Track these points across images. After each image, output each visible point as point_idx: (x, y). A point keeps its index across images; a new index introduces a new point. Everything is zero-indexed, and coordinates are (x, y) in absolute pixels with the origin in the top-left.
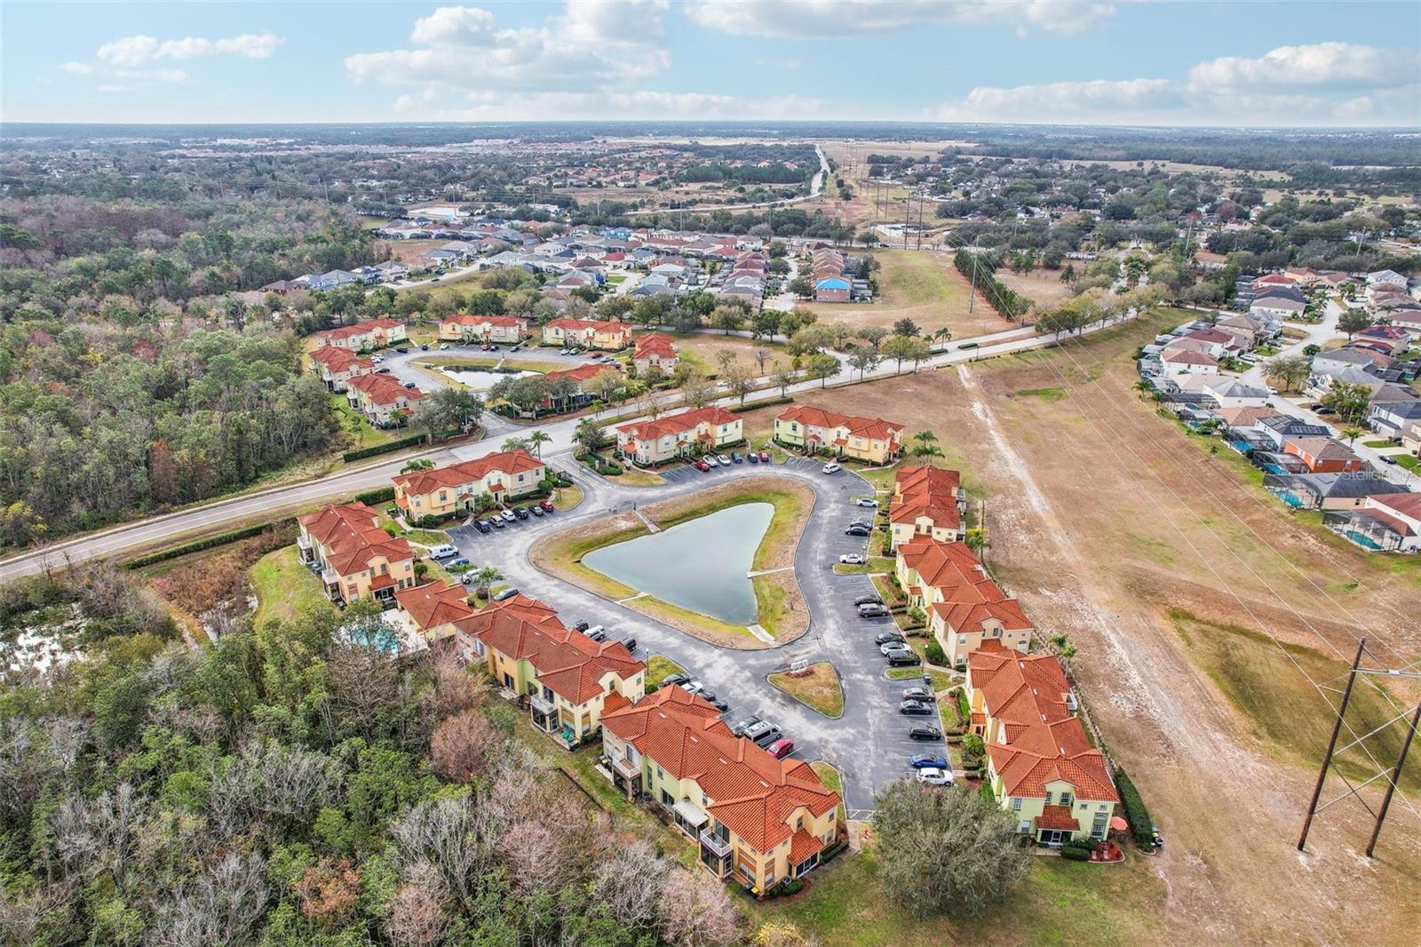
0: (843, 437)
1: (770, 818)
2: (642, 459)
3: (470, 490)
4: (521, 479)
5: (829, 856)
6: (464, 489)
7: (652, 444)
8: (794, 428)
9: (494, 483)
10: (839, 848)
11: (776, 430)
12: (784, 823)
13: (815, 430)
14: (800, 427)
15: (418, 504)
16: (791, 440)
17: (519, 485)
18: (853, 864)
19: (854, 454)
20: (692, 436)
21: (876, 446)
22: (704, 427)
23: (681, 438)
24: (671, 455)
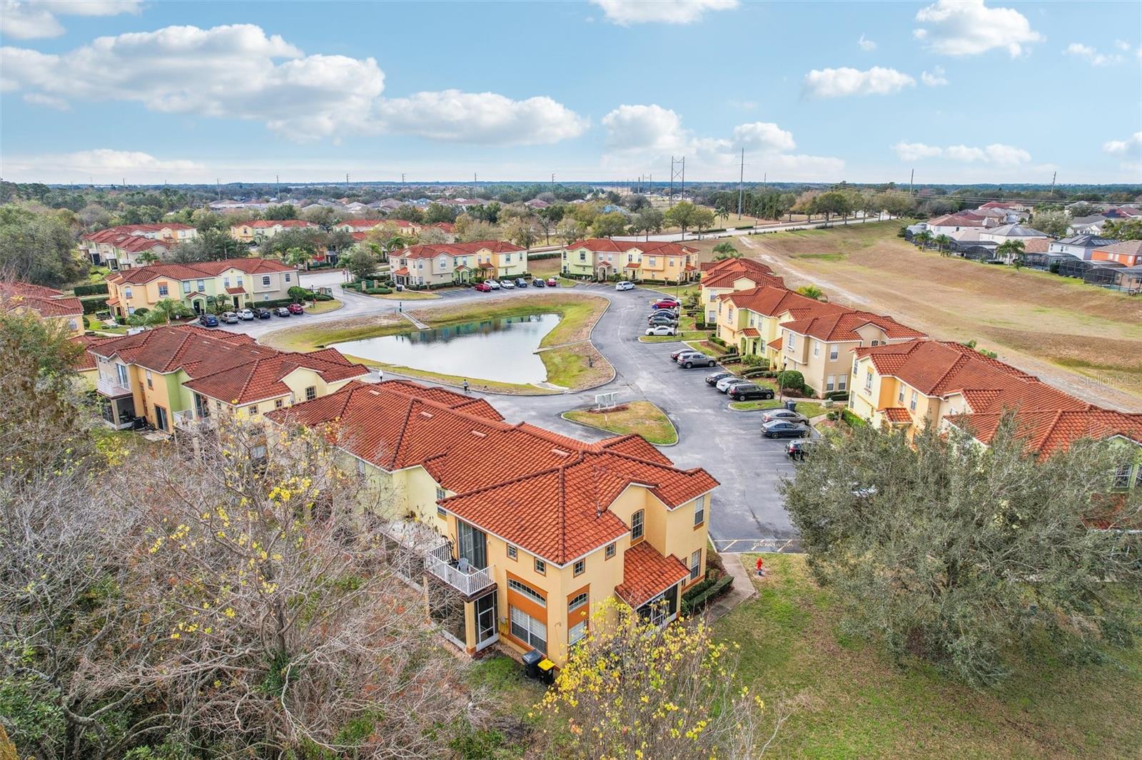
0: (635, 261)
1: (573, 500)
2: (415, 281)
3: (202, 289)
4: (267, 281)
5: (696, 601)
6: (194, 286)
7: (425, 262)
8: (583, 257)
9: (234, 285)
10: (715, 589)
11: (564, 263)
12: (605, 510)
13: (604, 256)
14: (589, 254)
15: (129, 296)
16: (579, 271)
17: (262, 288)
18: (749, 614)
19: (648, 276)
20: (472, 261)
21: (671, 264)
22: (484, 255)
23: (460, 262)
24: (449, 280)
